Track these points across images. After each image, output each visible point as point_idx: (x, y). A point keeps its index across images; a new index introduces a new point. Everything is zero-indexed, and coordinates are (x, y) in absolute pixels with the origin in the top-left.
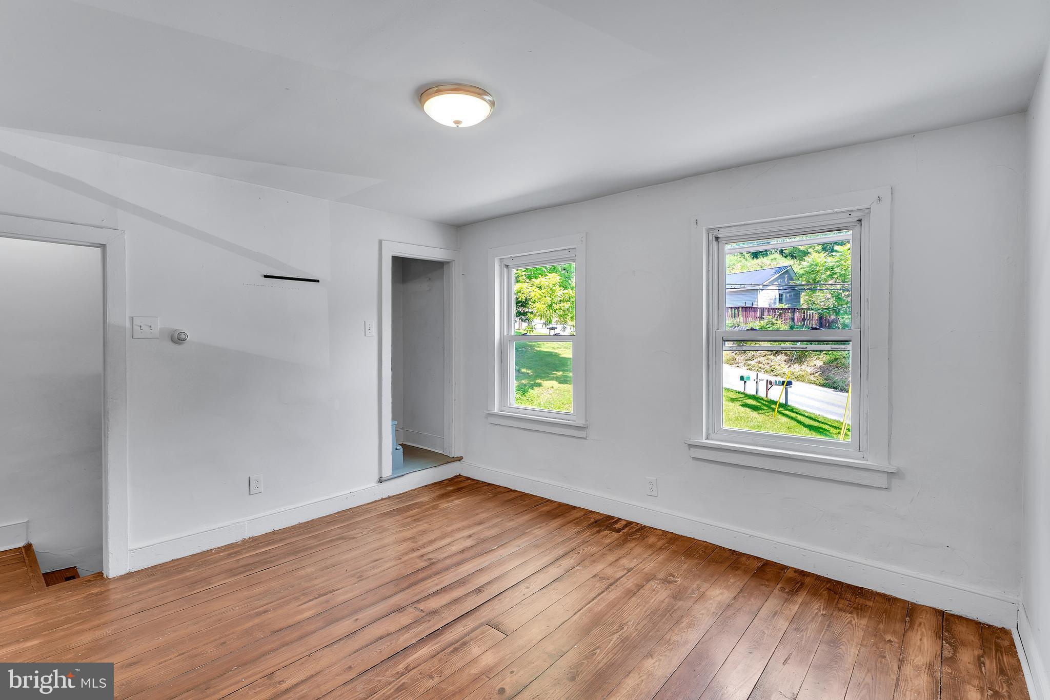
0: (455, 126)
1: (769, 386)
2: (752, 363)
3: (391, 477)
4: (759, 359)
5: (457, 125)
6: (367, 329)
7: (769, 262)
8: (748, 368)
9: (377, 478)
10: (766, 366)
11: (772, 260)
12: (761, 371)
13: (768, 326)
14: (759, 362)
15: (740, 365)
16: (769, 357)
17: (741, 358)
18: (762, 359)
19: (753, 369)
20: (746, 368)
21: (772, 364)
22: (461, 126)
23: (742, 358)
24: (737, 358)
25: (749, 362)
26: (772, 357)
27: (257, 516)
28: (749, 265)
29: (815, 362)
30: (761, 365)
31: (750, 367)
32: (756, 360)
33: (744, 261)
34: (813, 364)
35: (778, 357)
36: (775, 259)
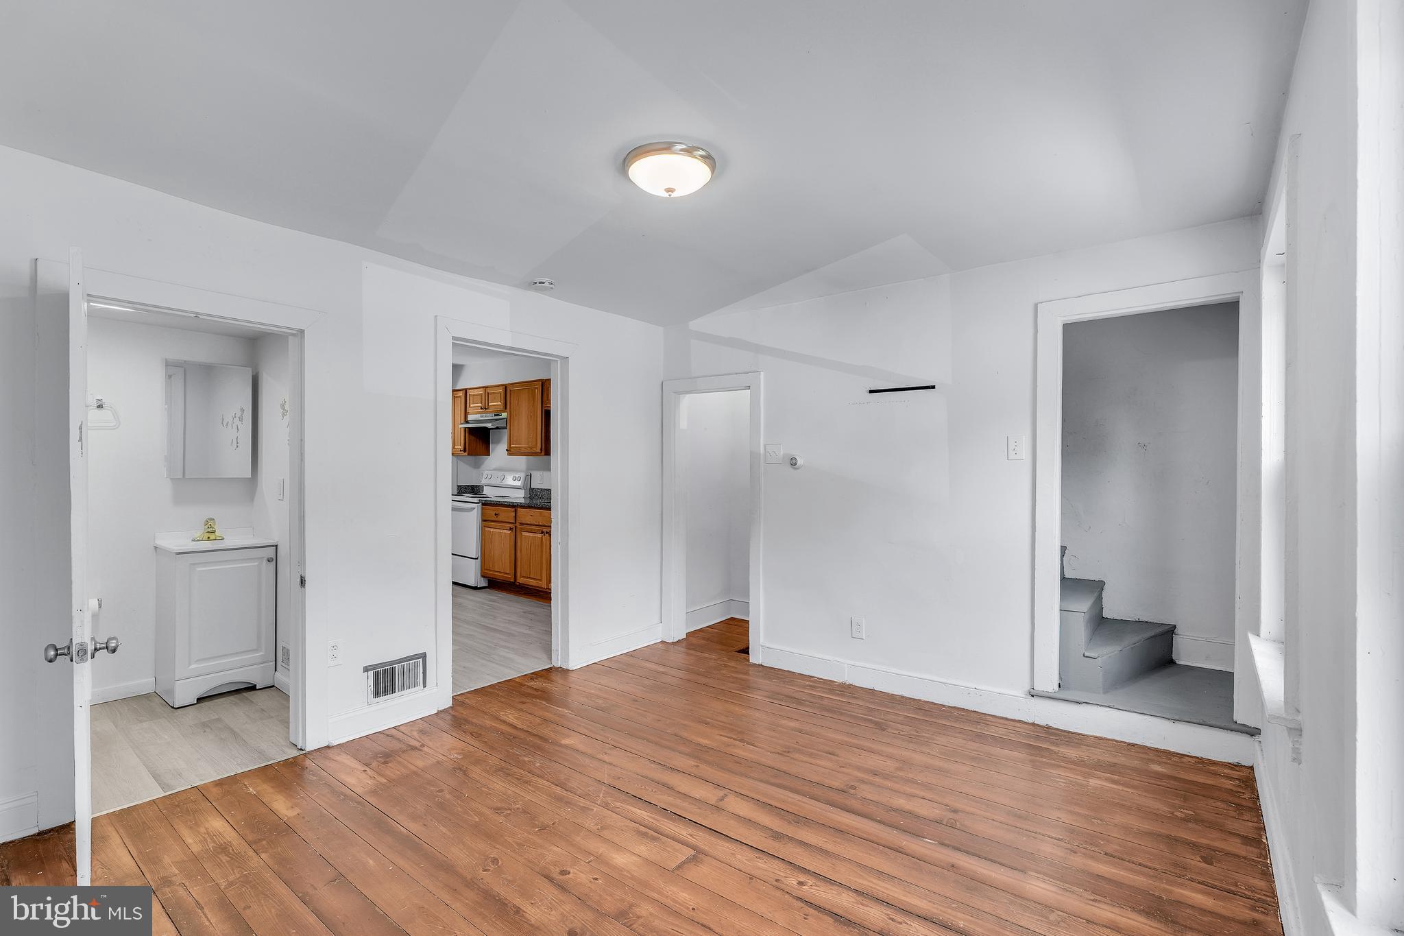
0: (666, 195)
3: (1052, 695)
5: (670, 193)
6: (1011, 448)
9: (1027, 687)
22: (674, 195)
27: (857, 663)
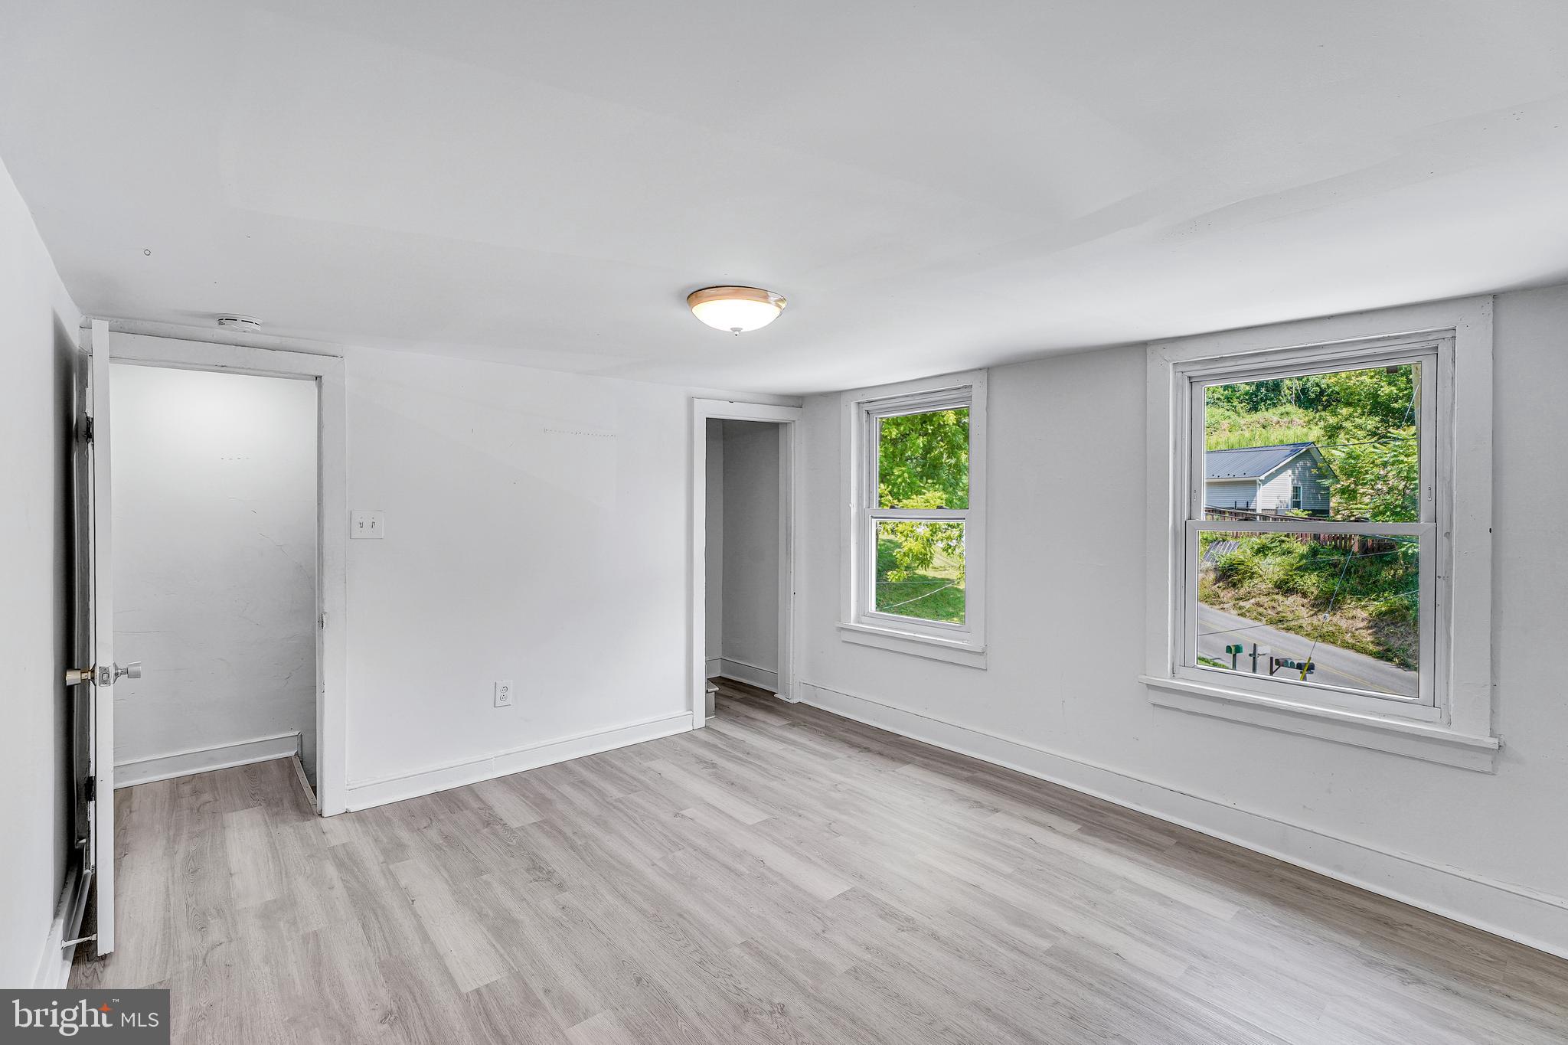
1: (1275, 667)
2: (1247, 605)
4: (1258, 599)
7: (1276, 419)
8: (1240, 612)
10: (1270, 612)
11: (1282, 414)
12: (1261, 620)
13: (1273, 545)
14: (1258, 604)
15: (1226, 606)
16: (1275, 597)
17: (1227, 595)
18: (1263, 599)
19: (1248, 614)
20: (1236, 612)
21: (1280, 609)
23: (1230, 595)
24: (1222, 595)
25: (1242, 603)
26: (1280, 597)
28: (1242, 422)
29: (1354, 612)
30: (1261, 610)
31: (1243, 611)
32: (1253, 601)
33: (1234, 416)
34: (1350, 615)
35: (1291, 599)
36: (1287, 413)
